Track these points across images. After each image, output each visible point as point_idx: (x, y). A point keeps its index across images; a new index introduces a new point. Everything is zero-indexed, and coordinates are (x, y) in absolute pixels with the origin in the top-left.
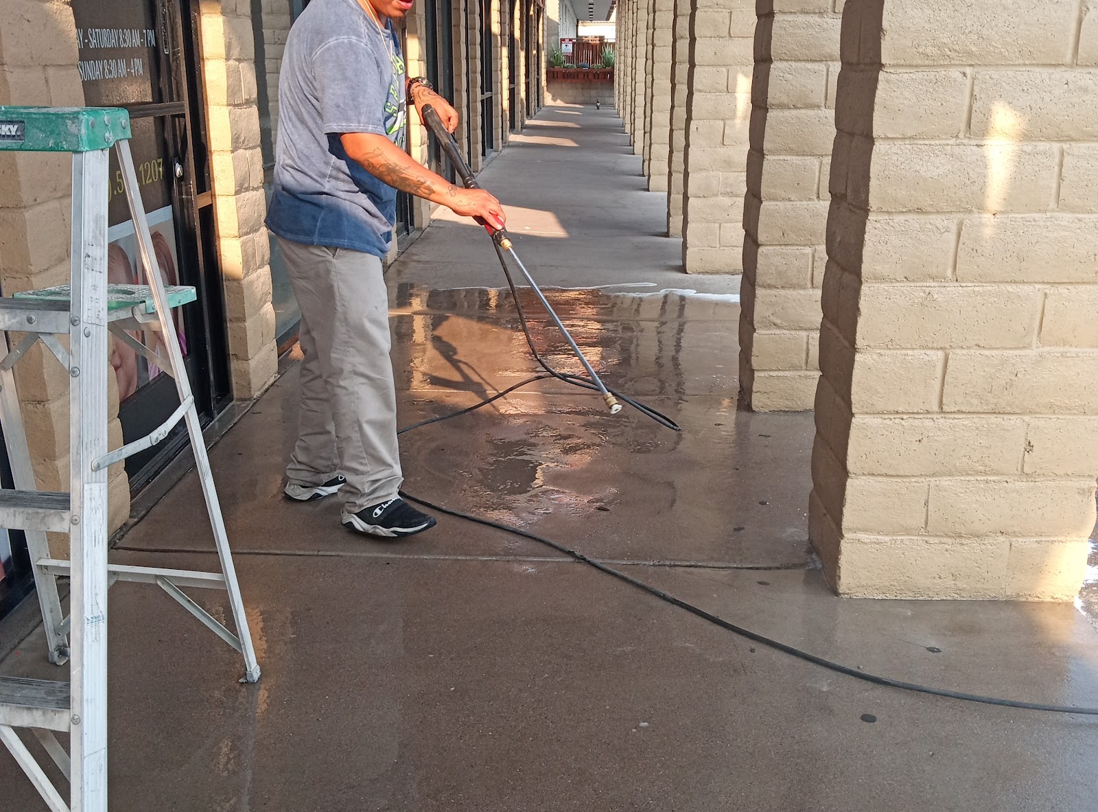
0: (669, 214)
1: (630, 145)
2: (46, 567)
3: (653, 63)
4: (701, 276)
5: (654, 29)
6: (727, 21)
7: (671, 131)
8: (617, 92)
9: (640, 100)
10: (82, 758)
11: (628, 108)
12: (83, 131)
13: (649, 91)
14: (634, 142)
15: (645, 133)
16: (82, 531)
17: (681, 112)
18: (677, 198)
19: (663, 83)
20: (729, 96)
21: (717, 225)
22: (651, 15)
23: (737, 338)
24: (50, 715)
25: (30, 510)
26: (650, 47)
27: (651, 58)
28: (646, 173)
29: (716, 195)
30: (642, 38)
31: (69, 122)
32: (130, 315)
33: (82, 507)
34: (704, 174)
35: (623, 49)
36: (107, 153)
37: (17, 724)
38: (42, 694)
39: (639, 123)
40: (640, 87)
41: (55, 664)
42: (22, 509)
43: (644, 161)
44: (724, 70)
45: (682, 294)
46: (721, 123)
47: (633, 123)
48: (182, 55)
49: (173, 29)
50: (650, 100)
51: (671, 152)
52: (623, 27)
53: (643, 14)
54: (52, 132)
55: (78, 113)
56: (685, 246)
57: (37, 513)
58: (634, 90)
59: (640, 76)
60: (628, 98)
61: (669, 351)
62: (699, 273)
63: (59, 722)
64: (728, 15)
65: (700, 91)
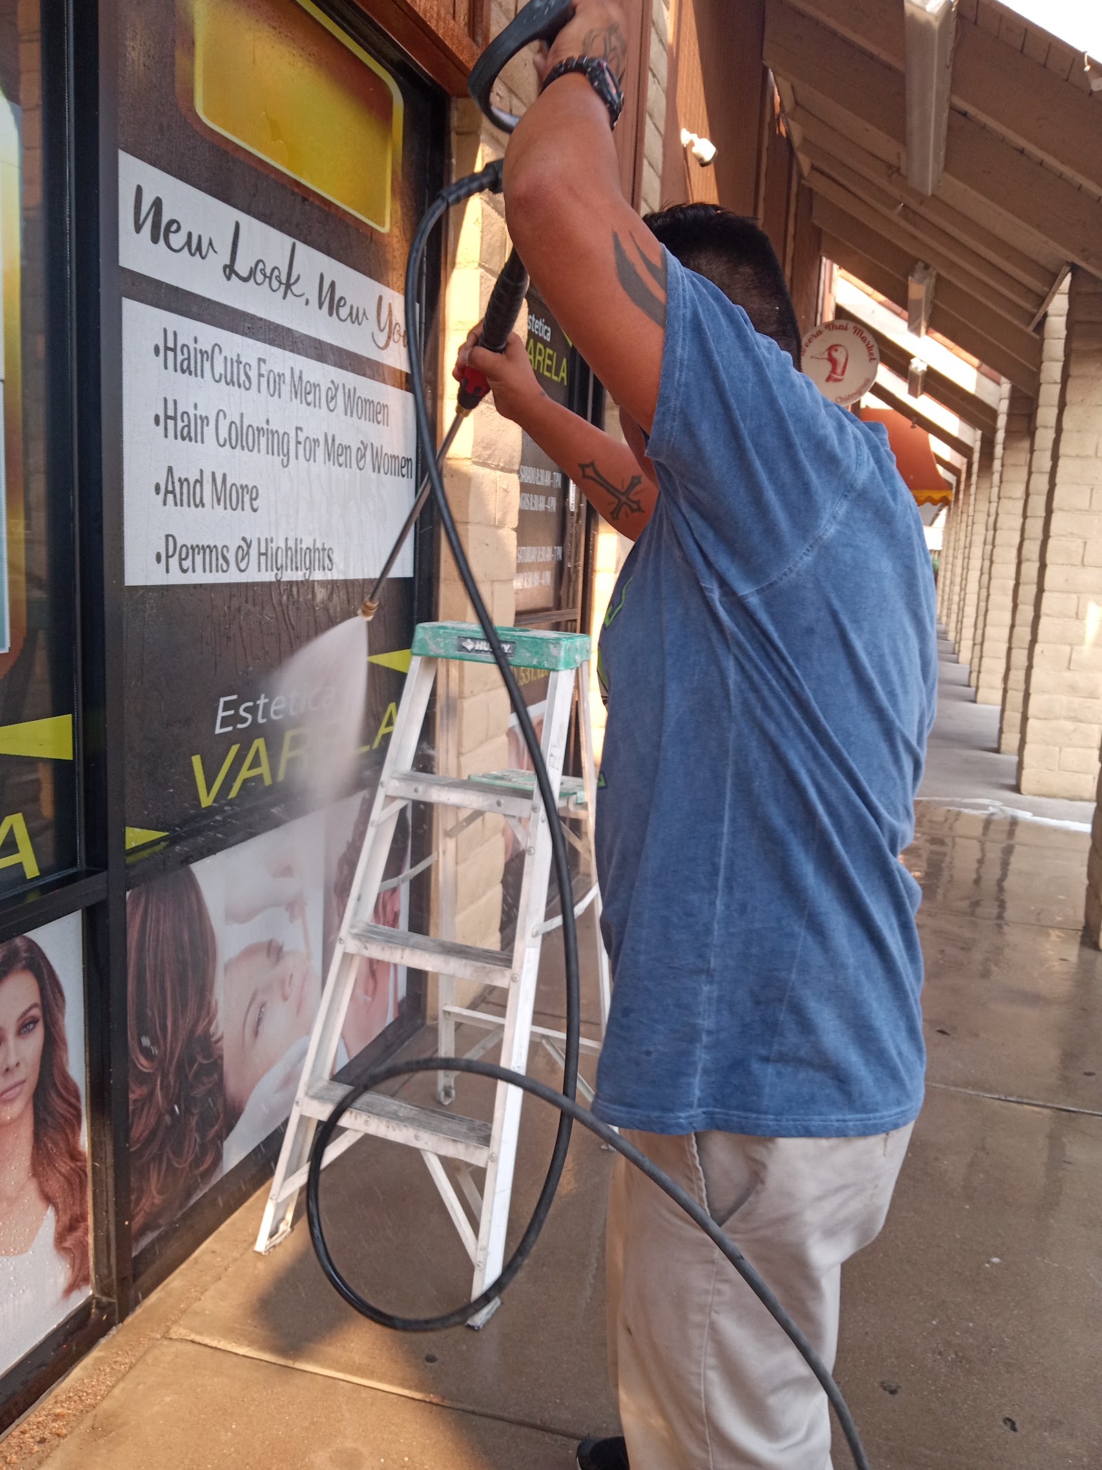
0: (1001, 731)
1: (954, 653)
2: (449, 1013)
3: (990, 579)
4: (1037, 798)
5: (994, 546)
6: (1081, 550)
7: (1010, 649)
8: (940, 598)
9: (970, 611)
10: (494, 1194)
11: (954, 617)
12: (562, 654)
13: (983, 604)
14: (959, 651)
15: (974, 644)
16: (518, 989)
17: (1023, 632)
18: (1014, 717)
19: (1001, 599)
20: (1078, 622)
21: (1057, 749)
22: (991, 533)
23: (1085, 870)
24: (472, 1149)
25: (479, 964)
26: (987, 563)
27: (988, 573)
28: (973, 682)
29: (1057, 718)
30: (977, 552)
31: (551, 646)
32: (565, 804)
33: (521, 967)
34: (1046, 696)
35: (951, 559)
36: (574, 671)
37: (442, 1153)
38: (464, 1129)
39: (968, 633)
40: (971, 599)
41: (440, 1103)
42: (472, 962)
43: (971, 672)
44: (1074, 596)
45: (1014, 814)
46: (1068, 648)
47: (959, 631)
48: (581, 569)
49: (577, 546)
50: (983, 614)
51: (1008, 669)
52: (953, 537)
53: (980, 529)
54: (537, 653)
55: (560, 639)
56: (1020, 765)
57: (484, 967)
58: (963, 600)
59: (973, 586)
60: (955, 607)
61: (992, 873)
62: (1035, 795)
63: (477, 1157)
64: (1082, 545)
65: (1048, 615)
